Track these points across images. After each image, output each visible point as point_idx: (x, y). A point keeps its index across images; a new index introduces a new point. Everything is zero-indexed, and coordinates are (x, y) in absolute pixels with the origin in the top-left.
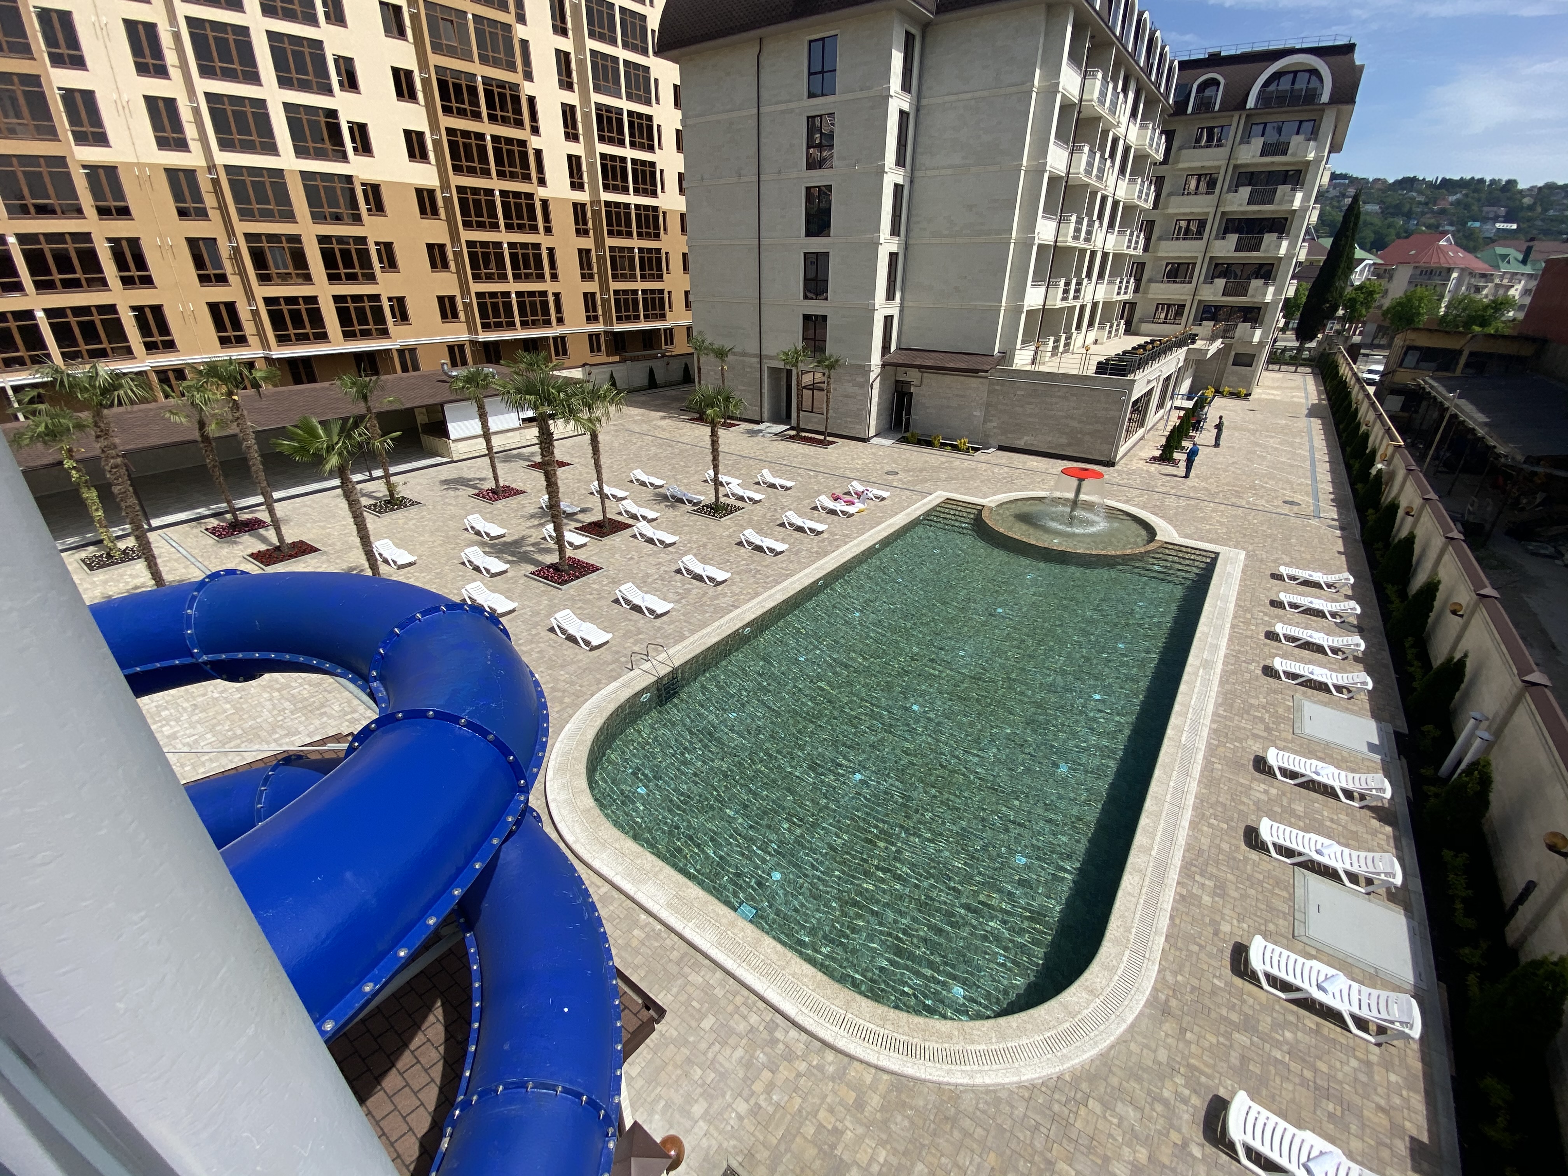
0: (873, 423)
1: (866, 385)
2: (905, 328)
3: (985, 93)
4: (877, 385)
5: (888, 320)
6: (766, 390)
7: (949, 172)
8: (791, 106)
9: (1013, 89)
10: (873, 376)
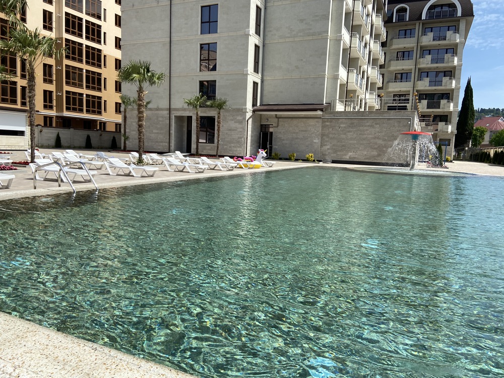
0: (249, 147)
1: (244, 121)
2: (265, 92)
4: (250, 121)
5: (255, 84)
6: (173, 132)
7: (288, 2)
10: (248, 116)
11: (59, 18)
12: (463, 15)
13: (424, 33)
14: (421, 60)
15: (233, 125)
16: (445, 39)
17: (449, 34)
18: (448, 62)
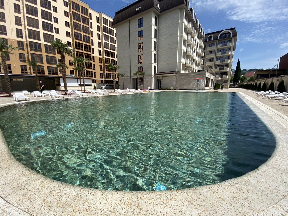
0: (153, 86)
1: (151, 79)
3: (170, 25)
5: (155, 67)
7: (165, 39)
8: (135, 30)
9: (175, 23)
11: (103, 52)
12: (233, 36)
13: (219, 44)
14: (217, 53)
15: (148, 80)
16: (226, 45)
17: (228, 43)
18: (227, 54)
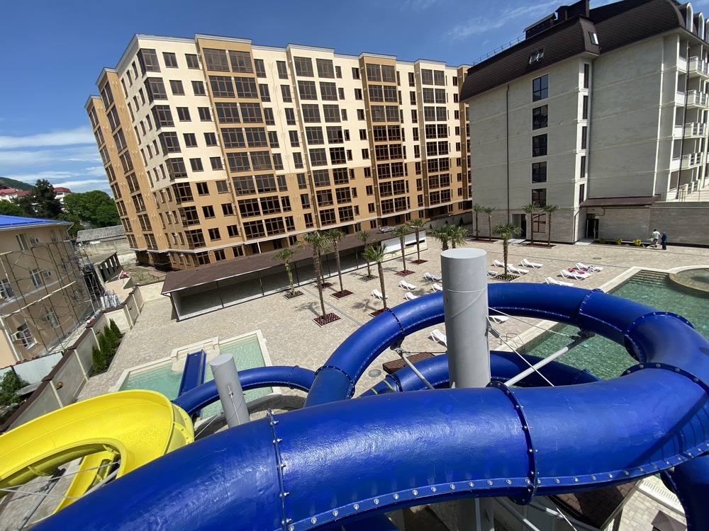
0: (576, 235)
1: (572, 217)
2: (591, 189)
3: (631, 80)
4: (577, 217)
5: (582, 187)
7: (615, 116)
8: (524, 106)
9: (649, 75)
10: (575, 213)
11: (423, 148)
